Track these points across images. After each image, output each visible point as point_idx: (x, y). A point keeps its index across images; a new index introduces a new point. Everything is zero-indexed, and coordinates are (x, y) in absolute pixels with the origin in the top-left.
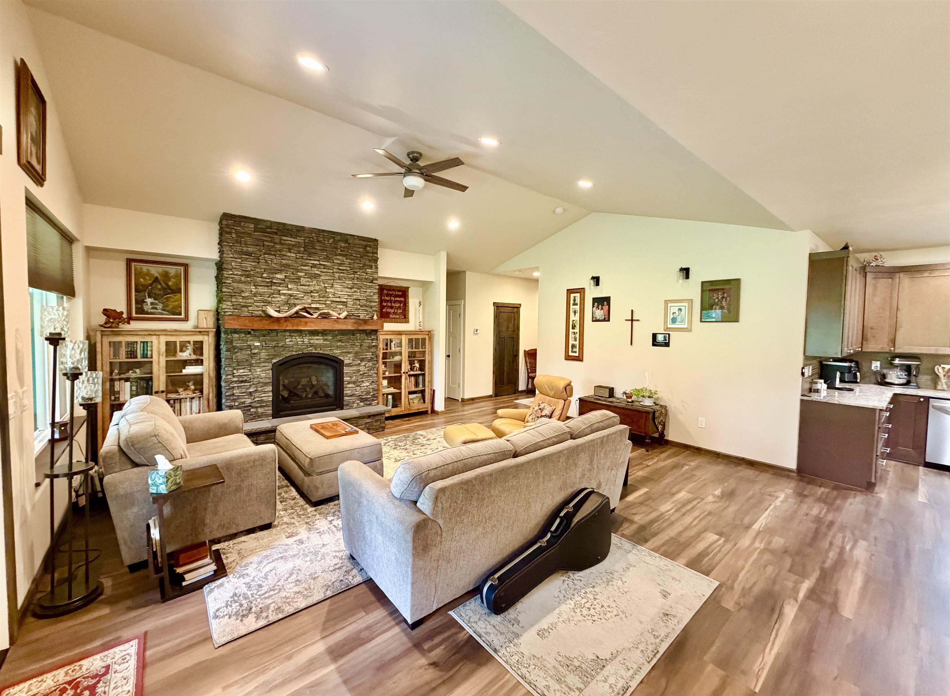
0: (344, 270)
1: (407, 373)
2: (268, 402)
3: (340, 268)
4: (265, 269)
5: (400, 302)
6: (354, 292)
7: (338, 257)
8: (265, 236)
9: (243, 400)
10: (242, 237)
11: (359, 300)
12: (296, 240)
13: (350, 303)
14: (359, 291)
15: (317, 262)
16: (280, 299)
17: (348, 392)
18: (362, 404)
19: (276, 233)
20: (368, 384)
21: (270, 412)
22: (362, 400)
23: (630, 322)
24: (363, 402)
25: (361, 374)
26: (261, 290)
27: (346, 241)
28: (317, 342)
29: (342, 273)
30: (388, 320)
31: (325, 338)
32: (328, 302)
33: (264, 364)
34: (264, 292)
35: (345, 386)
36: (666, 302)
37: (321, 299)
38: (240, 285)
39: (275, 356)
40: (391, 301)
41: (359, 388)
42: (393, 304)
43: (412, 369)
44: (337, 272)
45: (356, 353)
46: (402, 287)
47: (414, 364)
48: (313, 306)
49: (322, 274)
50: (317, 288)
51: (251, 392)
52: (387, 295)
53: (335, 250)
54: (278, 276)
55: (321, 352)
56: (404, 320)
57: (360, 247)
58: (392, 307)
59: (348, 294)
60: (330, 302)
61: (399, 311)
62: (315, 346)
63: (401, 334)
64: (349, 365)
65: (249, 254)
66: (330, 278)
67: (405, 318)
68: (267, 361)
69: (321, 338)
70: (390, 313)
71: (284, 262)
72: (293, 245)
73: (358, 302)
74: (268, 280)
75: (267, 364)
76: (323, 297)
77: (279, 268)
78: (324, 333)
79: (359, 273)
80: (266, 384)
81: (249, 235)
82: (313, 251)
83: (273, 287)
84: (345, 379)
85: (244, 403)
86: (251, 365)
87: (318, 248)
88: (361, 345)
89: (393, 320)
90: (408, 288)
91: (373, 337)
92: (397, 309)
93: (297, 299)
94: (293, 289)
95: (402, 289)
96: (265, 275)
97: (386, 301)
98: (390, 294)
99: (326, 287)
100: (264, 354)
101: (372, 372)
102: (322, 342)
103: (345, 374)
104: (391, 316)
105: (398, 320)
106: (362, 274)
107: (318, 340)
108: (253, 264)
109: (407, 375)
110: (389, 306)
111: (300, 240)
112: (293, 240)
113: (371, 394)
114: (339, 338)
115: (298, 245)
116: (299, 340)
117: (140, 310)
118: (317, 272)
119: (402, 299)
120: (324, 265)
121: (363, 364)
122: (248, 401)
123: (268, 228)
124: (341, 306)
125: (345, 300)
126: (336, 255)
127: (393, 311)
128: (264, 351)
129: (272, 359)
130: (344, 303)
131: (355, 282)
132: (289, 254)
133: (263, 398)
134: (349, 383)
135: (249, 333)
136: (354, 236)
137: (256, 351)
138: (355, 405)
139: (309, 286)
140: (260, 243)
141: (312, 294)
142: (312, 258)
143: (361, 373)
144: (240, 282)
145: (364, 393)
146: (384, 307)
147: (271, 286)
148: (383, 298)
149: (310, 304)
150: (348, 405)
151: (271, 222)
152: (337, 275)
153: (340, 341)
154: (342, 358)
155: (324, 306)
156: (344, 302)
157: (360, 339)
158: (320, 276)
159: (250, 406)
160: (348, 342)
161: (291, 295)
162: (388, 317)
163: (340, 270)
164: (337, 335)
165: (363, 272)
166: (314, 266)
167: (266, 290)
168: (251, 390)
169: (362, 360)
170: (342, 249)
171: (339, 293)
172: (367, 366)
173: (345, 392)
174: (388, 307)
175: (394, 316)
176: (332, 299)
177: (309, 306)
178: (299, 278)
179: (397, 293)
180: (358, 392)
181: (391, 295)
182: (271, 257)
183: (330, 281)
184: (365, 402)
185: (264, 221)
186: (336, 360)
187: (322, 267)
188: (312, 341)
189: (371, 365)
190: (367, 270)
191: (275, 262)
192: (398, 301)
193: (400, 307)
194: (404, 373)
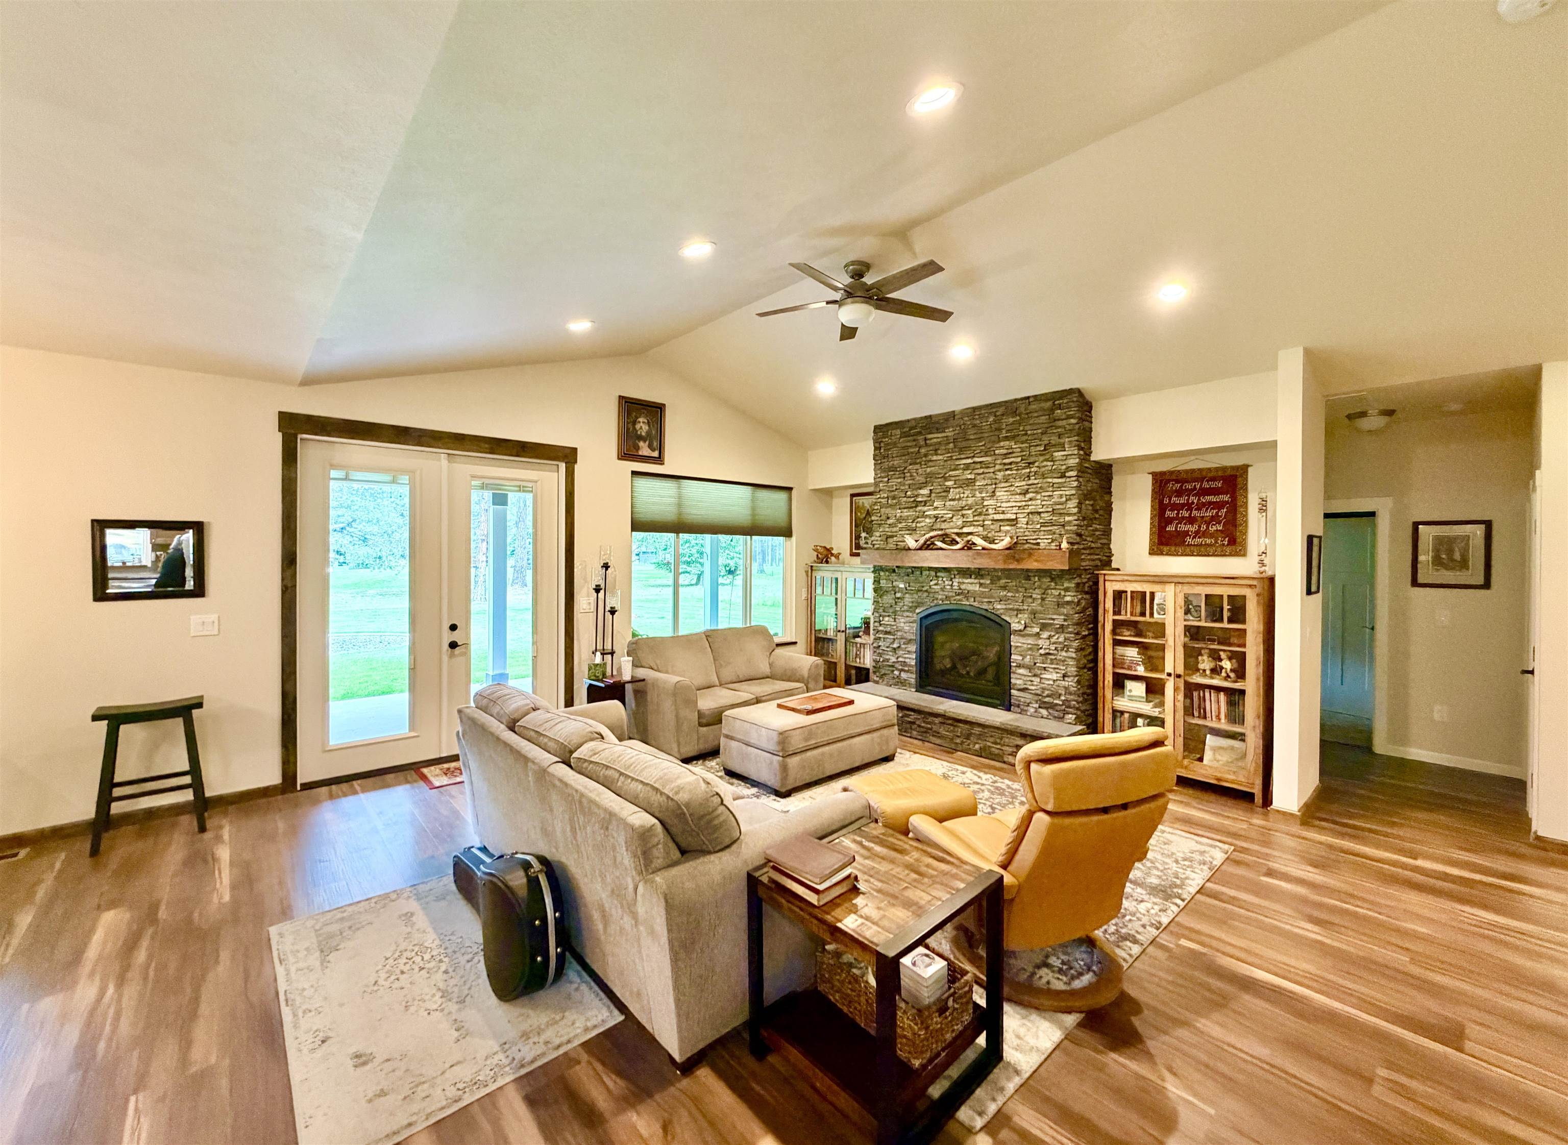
0: (1011, 464)
1: (1179, 676)
2: (910, 666)
3: (1004, 461)
4: (909, 485)
5: (1219, 506)
6: (1031, 499)
7: (1002, 444)
8: (909, 441)
9: (887, 657)
10: (889, 449)
11: (1039, 513)
12: (944, 435)
13: (1023, 521)
14: (1039, 497)
15: (969, 461)
16: (923, 524)
17: (1018, 682)
18: (1044, 712)
19: (920, 433)
20: (1054, 676)
21: (913, 681)
22: (1044, 705)
24: (1047, 708)
25: (1041, 655)
26: (906, 513)
27: (1015, 413)
28: (970, 588)
29: (1007, 470)
30: (1181, 550)
31: (982, 581)
32: (986, 523)
33: (908, 614)
34: (908, 516)
35: (1013, 669)
37: (976, 518)
38: (888, 511)
39: (919, 604)
40: (1189, 506)
41: (1038, 680)
42: (1194, 513)
43: (1216, 671)
44: (1000, 471)
45: (1034, 613)
46: (1228, 468)
47: (1221, 660)
48: (965, 530)
49: (978, 477)
50: (971, 501)
51: (894, 649)
52: (1179, 493)
53: (997, 433)
54: (922, 492)
55: (975, 604)
56: (1228, 550)
57: (1041, 413)
58: (1191, 520)
59: (1019, 504)
60: (990, 523)
61: (1212, 529)
62: (967, 594)
64: (1019, 632)
65: (893, 469)
66: (989, 482)
67: (1233, 541)
68: (912, 609)
69: (976, 581)
70: (1186, 534)
71: (928, 470)
72: (940, 443)
73: (1036, 518)
74: (912, 499)
75: (910, 614)
76: (980, 514)
77: (924, 480)
78: (978, 573)
79: (1036, 464)
80: (909, 641)
81: (895, 444)
82: (964, 444)
83: (919, 508)
84: (1013, 657)
85: (888, 660)
86: (895, 612)
87: (972, 437)
88: (1043, 599)
89: (1197, 549)
90: (1244, 468)
91: (1066, 585)
92: (1208, 524)
93: (945, 521)
94: (939, 508)
95: (1220, 474)
96: (909, 493)
97: (1174, 507)
98: (1187, 490)
99: (983, 498)
100: (908, 599)
101: (1064, 654)
102: (977, 588)
103: (1013, 649)
104: (1189, 540)
105: (1211, 550)
106: (1045, 463)
107: (971, 585)
108: (899, 480)
109: (1182, 683)
110: (1183, 518)
111: (949, 433)
112: (940, 435)
113: (1063, 698)
114: (1003, 582)
115: (947, 440)
116: (947, 583)
117: (858, 547)
118: (969, 477)
119: (1226, 498)
120: (980, 462)
121: (1045, 635)
122: (893, 659)
123: (911, 428)
124: (1008, 528)
125: (1014, 517)
126: (999, 441)
127: (1193, 528)
128: (907, 595)
129: (916, 607)
130: (1014, 522)
131: (1030, 482)
132: (935, 458)
133: (907, 660)
134: (1019, 666)
135: (894, 571)
136: (1028, 398)
137: (898, 595)
138: (1032, 710)
139: (960, 499)
140: (905, 452)
141: (964, 512)
142: (962, 456)
143: (1042, 651)
144: (889, 506)
145: (1047, 692)
146: (1170, 521)
147: (916, 507)
148: (1166, 501)
149: (961, 528)
150: (1018, 706)
151: (915, 419)
152: (1000, 475)
153: (1004, 588)
154: (1007, 619)
155: (981, 529)
156: (1013, 520)
157: (1040, 587)
158: (974, 480)
159: (893, 666)
160: (1017, 591)
161: (936, 517)
162: (1182, 543)
163: (1005, 464)
164: (999, 578)
165: (1047, 460)
166: (967, 467)
167: (911, 513)
168: (895, 646)
169: (1044, 627)
170: (1009, 428)
171: (1003, 505)
172: (1053, 640)
173: (1013, 681)
174: (1181, 520)
175: (1198, 541)
176: (990, 517)
177: (961, 531)
178: (947, 490)
179: (1206, 485)
180: (1035, 685)
181: (1189, 492)
182: (918, 466)
183: (989, 487)
184: (1051, 711)
185: (908, 421)
186: (998, 620)
187: (978, 466)
188: (963, 587)
189: (1061, 640)
190: (1056, 454)
191: (919, 472)
192: (1210, 503)
193: (1215, 519)
194: (1169, 675)
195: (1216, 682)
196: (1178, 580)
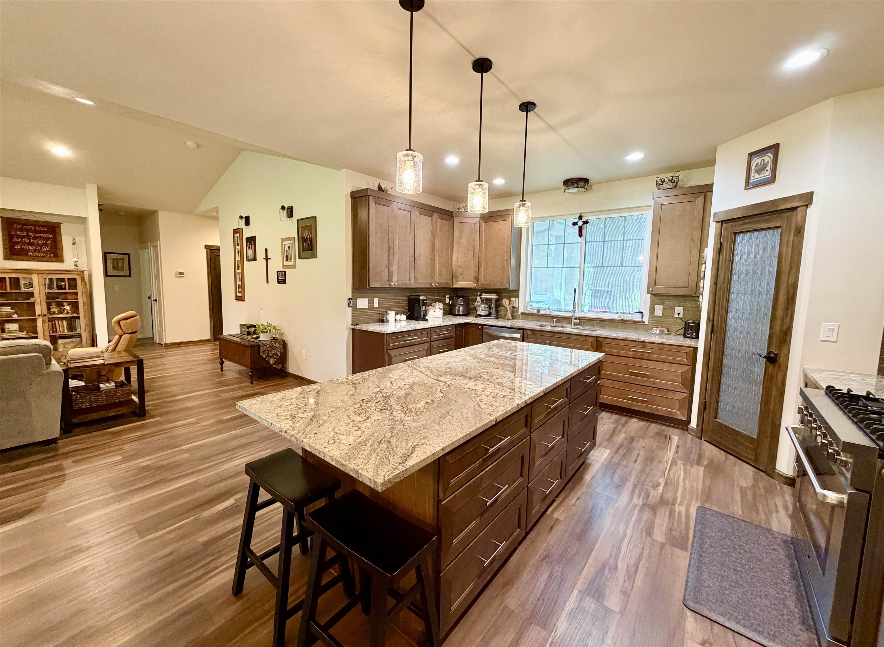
1: (45, 315)
5: (48, 239)
23: (265, 261)
30: (26, 258)
36: (283, 240)
40: (28, 237)
42: (33, 241)
43: (60, 312)
46: (48, 222)
47: (64, 306)
52: (21, 230)
56: (54, 259)
58: (31, 244)
61: (45, 249)
63: (31, 273)
67: (56, 255)
70: (28, 250)
89: (35, 258)
90: (59, 224)
92: (41, 247)
95: (47, 225)
97: (19, 237)
98: (26, 229)
104: (30, 253)
105: (44, 259)
109: (46, 318)
110: (25, 242)
119: (50, 236)
127: (33, 248)
146: (17, 243)
148: (13, 233)
162: (26, 255)
174: (24, 244)
175: (35, 254)
179: (38, 228)
181: (27, 231)
192: (41, 237)
193: (45, 245)
194: (39, 315)
195: (61, 315)
196: (39, 272)
